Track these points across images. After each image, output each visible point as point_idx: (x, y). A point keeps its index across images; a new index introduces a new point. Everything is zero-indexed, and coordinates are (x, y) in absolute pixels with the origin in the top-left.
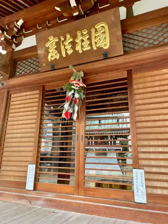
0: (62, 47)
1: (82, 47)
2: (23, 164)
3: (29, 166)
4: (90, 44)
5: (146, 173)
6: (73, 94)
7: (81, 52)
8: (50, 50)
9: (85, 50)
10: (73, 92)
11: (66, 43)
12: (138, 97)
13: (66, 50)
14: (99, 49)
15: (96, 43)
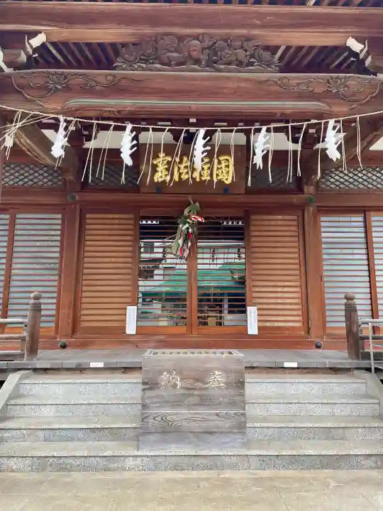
0: (176, 169)
1: (201, 175)
2: (123, 306)
3: (128, 307)
4: (211, 175)
5: (258, 309)
6: (188, 228)
7: (198, 180)
8: (158, 169)
9: (203, 179)
10: (187, 225)
11: (182, 166)
12: (253, 239)
13: (180, 174)
14: (220, 182)
15: (217, 175)
